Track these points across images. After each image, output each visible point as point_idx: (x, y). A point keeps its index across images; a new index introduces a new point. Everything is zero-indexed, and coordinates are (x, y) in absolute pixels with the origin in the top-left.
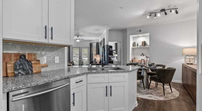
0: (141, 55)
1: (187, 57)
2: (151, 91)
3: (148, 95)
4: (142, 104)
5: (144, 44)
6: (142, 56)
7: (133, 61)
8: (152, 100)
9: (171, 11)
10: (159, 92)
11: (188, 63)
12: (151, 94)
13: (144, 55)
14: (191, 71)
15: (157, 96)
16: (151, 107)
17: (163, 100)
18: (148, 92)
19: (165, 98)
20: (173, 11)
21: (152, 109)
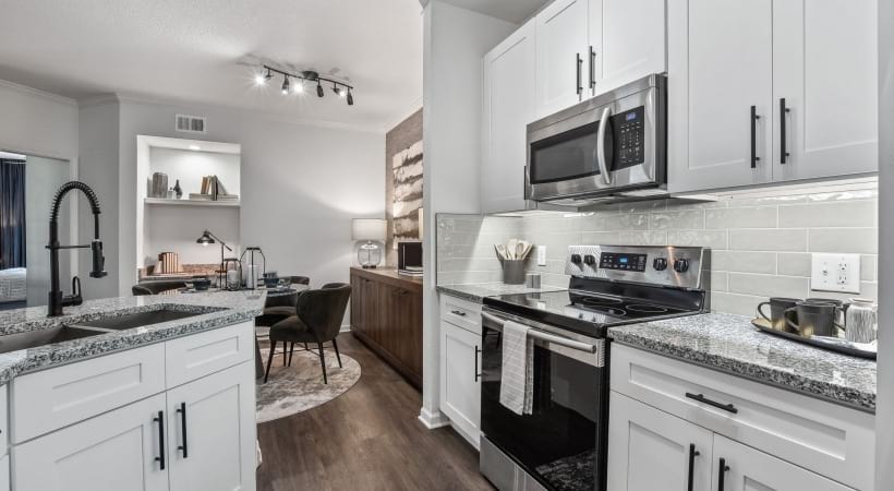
0: (200, 241)
1: (363, 247)
2: (276, 385)
3: (278, 403)
4: (275, 443)
5: (213, 186)
6: (205, 244)
7: (151, 270)
8: (300, 414)
9: (336, 90)
10: (304, 376)
11: (365, 263)
12: (285, 394)
13: (212, 241)
14: (388, 286)
15: (305, 394)
16: (311, 437)
17: (331, 398)
18: (269, 391)
19: (333, 389)
20: (343, 94)
21: (316, 441)
